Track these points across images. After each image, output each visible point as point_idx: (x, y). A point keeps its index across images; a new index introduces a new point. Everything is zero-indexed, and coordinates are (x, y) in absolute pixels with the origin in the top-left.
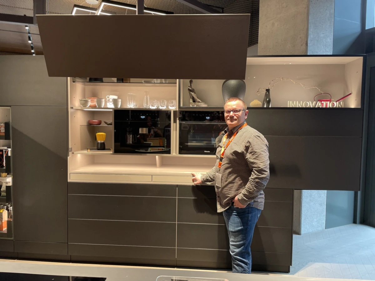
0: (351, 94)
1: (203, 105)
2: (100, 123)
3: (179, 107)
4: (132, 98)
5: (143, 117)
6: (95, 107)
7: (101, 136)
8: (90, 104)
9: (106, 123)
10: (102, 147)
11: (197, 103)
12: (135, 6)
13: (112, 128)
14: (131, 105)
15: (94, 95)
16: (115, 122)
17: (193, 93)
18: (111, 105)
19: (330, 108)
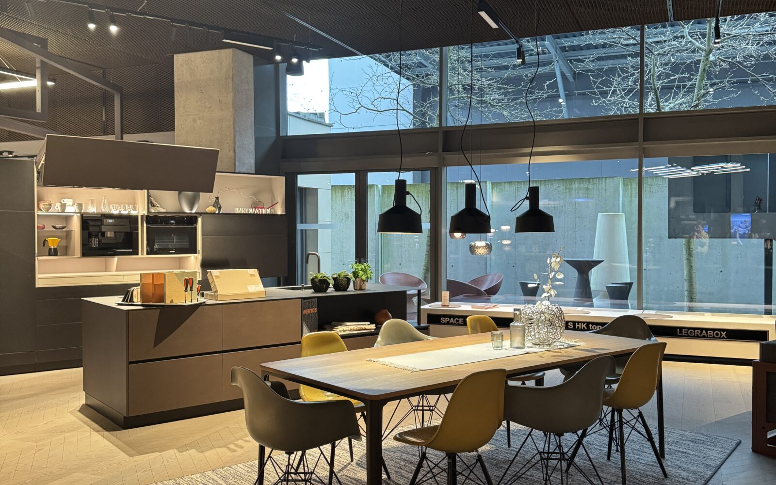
0: (277, 203)
1: (161, 210)
3: (145, 212)
4: (92, 201)
5: (111, 221)
9: (54, 227)
10: (56, 252)
14: (92, 210)
17: (152, 199)
19: (264, 214)
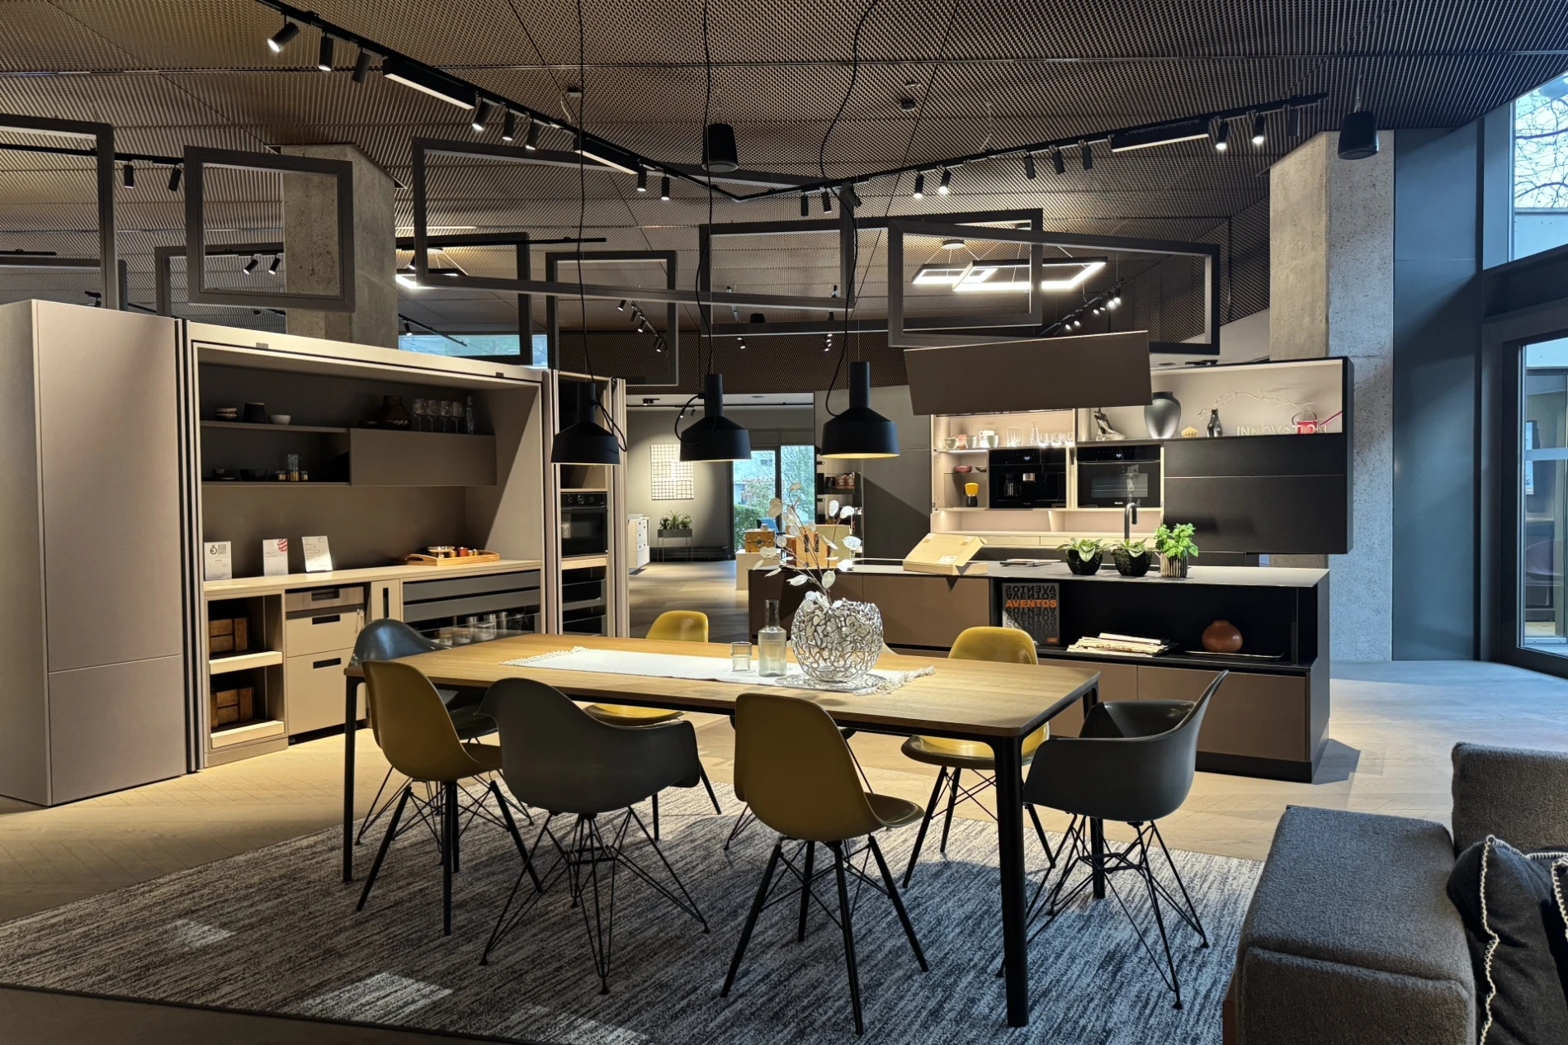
1: (1117, 437)
2: (970, 469)
3: (1077, 442)
4: (1015, 432)
5: (1027, 458)
6: (964, 448)
7: (971, 488)
8: (957, 444)
9: (978, 469)
10: (974, 502)
11: (1107, 435)
12: (1027, 262)
13: (986, 477)
14: (1012, 443)
15: (962, 431)
16: (991, 468)
17: (1101, 422)
18: (985, 445)
